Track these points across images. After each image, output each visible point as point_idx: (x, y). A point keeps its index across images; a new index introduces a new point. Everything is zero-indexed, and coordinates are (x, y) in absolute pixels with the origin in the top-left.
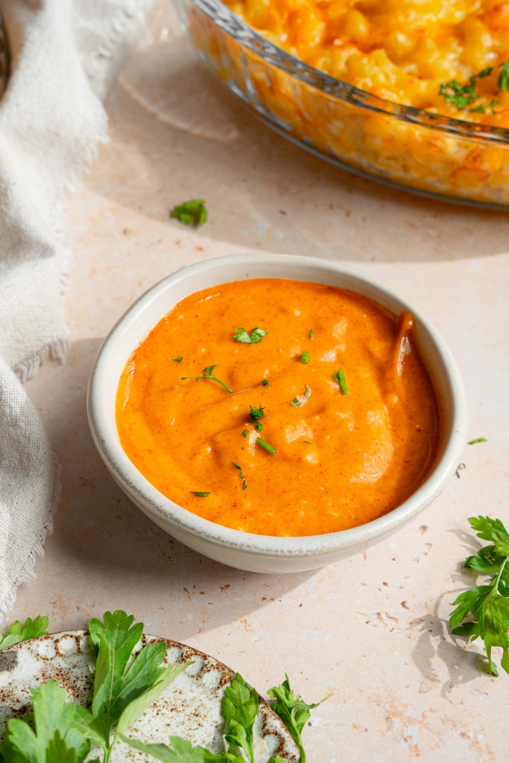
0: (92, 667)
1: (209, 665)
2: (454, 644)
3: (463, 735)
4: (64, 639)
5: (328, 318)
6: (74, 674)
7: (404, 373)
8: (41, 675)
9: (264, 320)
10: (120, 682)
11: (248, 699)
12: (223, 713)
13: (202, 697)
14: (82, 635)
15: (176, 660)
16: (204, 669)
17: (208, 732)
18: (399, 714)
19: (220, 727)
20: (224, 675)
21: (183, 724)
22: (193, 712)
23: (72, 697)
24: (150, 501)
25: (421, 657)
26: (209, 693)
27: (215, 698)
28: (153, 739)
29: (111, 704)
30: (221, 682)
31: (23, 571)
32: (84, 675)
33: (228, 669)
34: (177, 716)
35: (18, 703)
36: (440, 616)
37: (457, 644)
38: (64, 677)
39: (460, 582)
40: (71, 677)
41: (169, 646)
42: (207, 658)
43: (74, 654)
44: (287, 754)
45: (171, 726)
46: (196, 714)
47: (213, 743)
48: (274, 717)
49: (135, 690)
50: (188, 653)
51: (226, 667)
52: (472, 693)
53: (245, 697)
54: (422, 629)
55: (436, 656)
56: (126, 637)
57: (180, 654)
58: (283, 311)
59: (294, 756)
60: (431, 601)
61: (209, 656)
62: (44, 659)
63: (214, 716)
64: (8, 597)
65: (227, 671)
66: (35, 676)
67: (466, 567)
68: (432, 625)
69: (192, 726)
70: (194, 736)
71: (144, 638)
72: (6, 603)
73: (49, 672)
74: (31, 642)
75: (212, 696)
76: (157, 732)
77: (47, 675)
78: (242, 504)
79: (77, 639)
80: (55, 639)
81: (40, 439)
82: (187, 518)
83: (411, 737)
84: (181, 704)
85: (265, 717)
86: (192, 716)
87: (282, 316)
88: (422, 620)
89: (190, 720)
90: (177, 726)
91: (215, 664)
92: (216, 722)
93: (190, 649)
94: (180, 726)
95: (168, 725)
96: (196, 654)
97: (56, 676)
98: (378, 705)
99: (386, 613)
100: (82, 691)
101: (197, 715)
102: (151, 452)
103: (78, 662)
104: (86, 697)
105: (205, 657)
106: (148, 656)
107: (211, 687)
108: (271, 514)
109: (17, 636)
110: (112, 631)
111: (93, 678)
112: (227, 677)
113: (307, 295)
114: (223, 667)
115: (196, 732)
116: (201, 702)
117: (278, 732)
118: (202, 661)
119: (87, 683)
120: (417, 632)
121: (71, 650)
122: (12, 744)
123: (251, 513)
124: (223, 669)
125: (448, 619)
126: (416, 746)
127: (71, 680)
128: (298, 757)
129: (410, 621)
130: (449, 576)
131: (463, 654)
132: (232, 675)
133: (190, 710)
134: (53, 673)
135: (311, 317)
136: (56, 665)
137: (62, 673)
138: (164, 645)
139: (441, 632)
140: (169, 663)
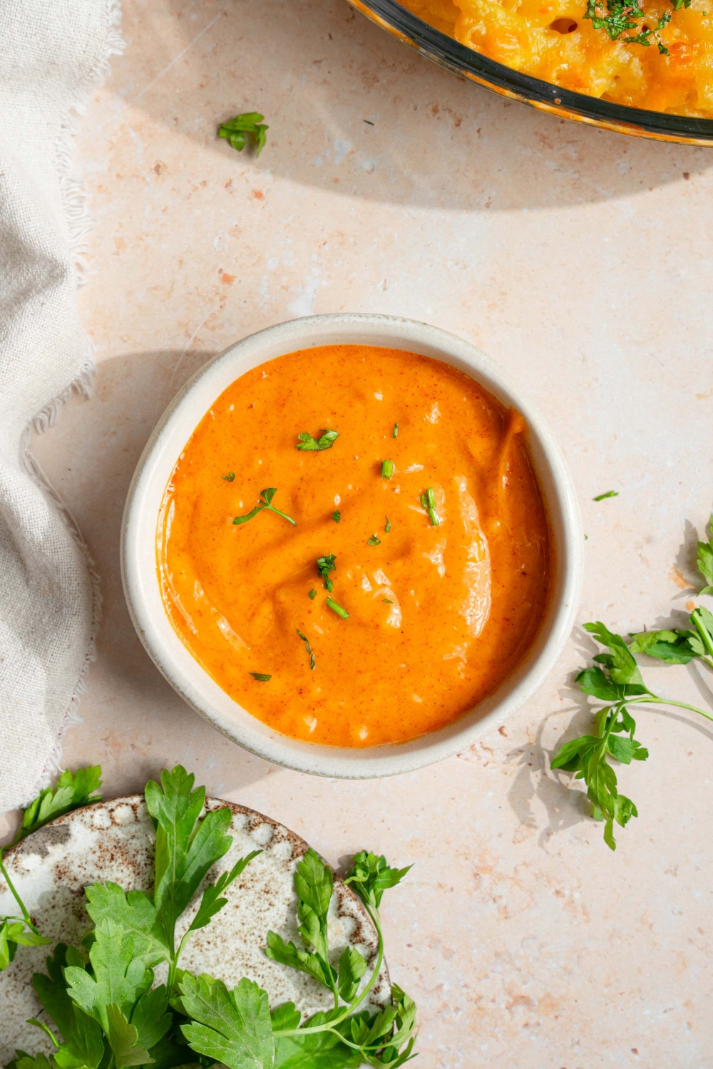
0: (152, 836)
1: (279, 836)
2: (556, 781)
3: (557, 893)
4: (119, 808)
5: (416, 406)
6: (133, 846)
7: (510, 487)
8: (97, 847)
9: (335, 413)
10: (183, 859)
11: (322, 878)
12: (296, 888)
13: (273, 869)
14: (139, 803)
15: (242, 826)
16: (273, 839)
17: (280, 913)
18: (489, 869)
19: (292, 906)
20: (296, 847)
21: (253, 905)
22: (264, 888)
23: (133, 875)
24: (201, 711)
25: (518, 799)
26: (280, 865)
27: (287, 872)
28: (221, 924)
29: (175, 889)
30: (292, 855)
31: (67, 718)
32: (144, 847)
33: (301, 839)
34: (246, 895)
35: (76, 882)
36: (544, 744)
37: (559, 780)
38: (123, 850)
39: (569, 699)
40: (130, 850)
41: (235, 813)
42: (277, 827)
43: (131, 823)
44: (364, 940)
45: (240, 908)
46: (267, 891)
47: (285, 925)
48: (350, 898)
49: (200, 867)
50: (256, 821)
51: (297, 837)
52: (571, 842)
53: (319, 875)
54: (521, 763)
55: (535, 797)
56: (187, 805)
57: (248, 821)
58: (359, 396)
59: (371, 943)
60: (533, 725)
61: (280, 824)
62: (99, 829)
63: (286, 892)
64: (53, 752)
65: (298, 843)
66: (91, 849)
67: (578, 677)
68: (533, 756)
69: (262, 906)
70: (265, 918)
71: (207, 803)
72: (51, 760)
73: (106, 844)
74: (84, 813)
75: (284, 869)
76: (225, 916)
77: (104, 847)
78: (309, 692)
79: (134, 808)
80: (110, 808)
81: (70, 568)
82: (244, 737)
83: (500, 897)
84: (250, 878)
85: (341, 897)
86: (263, 893)
87: (358, 406)
88: (521, 751)
89: (260, 898)
90: (247, 908)
91: (285, 834)
92: (289, 900)
93: (259, 817)
94: (249, 908)
95: (237, 907)
96: (265, 822)
97: (114, 849)
98: (467, 858)
99: (481, 743)
100: (143, 868)
101: (268, 893)
103: (136, 832)
104: (147, 875)
105: (274, 826)
106: (212, 826)
107: (282, 859)
108: (342, 703)
109: (68, 788)
110: (171, 798)
111: (154, 850)
112: (299, 850)
114: (295, 837)
115: (266, 913)
116: (271, 876)
117: (355, 915)
118: (272, 830)
119: (148, 857)
120: (515, 766)
121: (128, 818)
122: (70, 999)
123: (319, 703)
124: (295, 840)
125: (551, 748)
126: (505, 907)
127: (130, 853)
128: (375, 944)
129: (508, 752)
130: (556, 692)
131: (564, 791)
132: (305, 847)
133: (260, 886)
134: (110, 845)
135: (395, 404)
136: (113, 836)
137: (120, 845)
138: (229, 811)
139: (542, 766)
140: (236, 831)
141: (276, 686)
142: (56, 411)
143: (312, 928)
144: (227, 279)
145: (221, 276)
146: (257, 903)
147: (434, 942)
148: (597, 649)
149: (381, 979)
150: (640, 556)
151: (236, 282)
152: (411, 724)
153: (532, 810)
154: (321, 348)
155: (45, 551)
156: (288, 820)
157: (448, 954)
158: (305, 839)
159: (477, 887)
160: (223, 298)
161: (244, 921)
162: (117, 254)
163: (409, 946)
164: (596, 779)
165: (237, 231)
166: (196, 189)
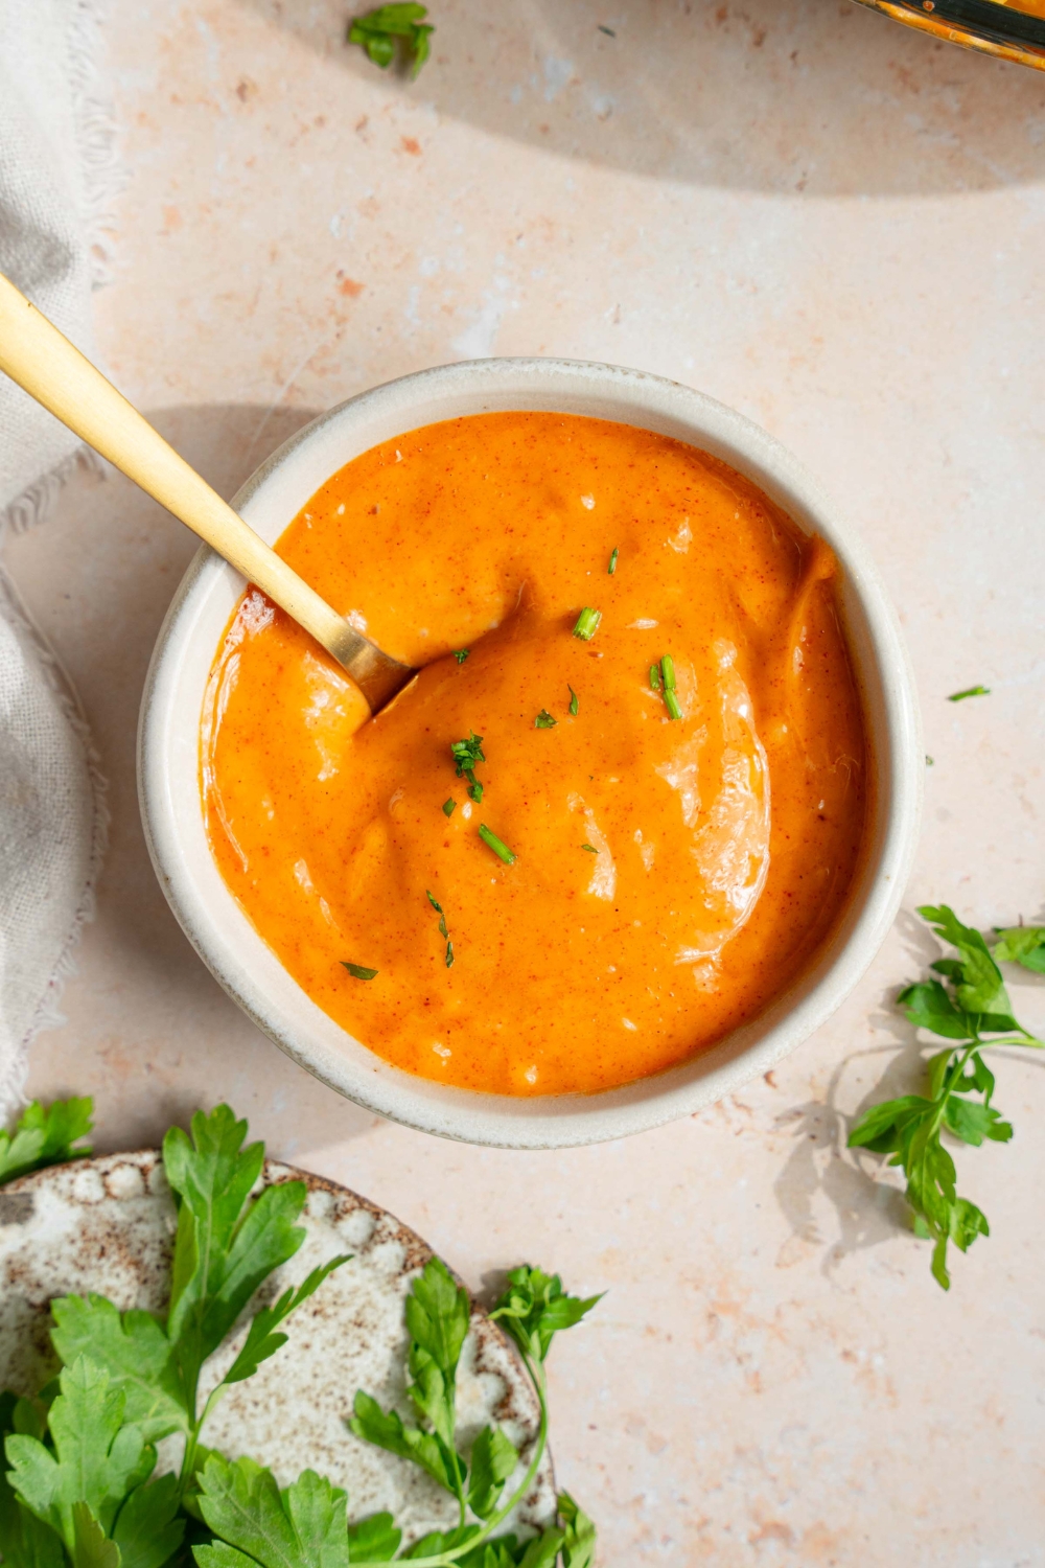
0: (172, 1220)
2: (855, 1167)
3: (846, 1355)
4: (118, 1170)
5: (653, 521)
6: (139, 1236)
7: (807, 669)
8: (79, 1233)
10: (221, 1261)
11: (453, 1307)
12: (408, 1321)
13: (371, 1286)
14: (152, 1163)
15: (324, 1213)
16: (374, 1237)
17: (378, 1360)
18: (733, 1308)
19: (400, 1350)
20: (410, 1253)
21: (334, 1345)
22: (353, 1317)
23: (135, 1283)
25: (791, 1192)
26: (383, 1281)
27: (394, 1293)
28: (278, 1374)
29: (204, 1311)
30: (405, 1266)
31: (40, 1014)
32: (157, 1237)
33: (420, 1240)
34: (324, 1327)
35: (38, 1290)
36: (839, 1105)
37: (860, 1167)
38: (121, 1241)
39: (885, 1032)
40: (133, 1241)
41: (312, 1189)
42: (382, 1216)
43: (137, 1196)
44: (516, 1415)
45: (312, 1349)
46: (358, 1322)
47: (386, 1382)
48: (496, 1343)
49: (248, 1277)
50: (347, 1205)
51: (415, 1235)
52: (874, 1271)
53: (448, 1301)
54: (797, 1133)
55: (819, 1192)
56: (232, 1172)
57: (333, 1204)
58: (556, 501)
59: (528, 1421)
60: (822, 1071)
61: (386, 1213)
62: (83, 1203)
63: (390, 1326)
64: (13, 1070)
65: (416, 1245)
66: (68, 1235)
67: (903, 996)
68: (819, 1122)
69: (349, 1348)
70: (352, 1369)
71: (266, 1171)
72: (9, 1083)
73: (94, 1229)
74: (58, 1175)
75: (388, 1288)
76: (285, 1361)
77: (90, 1234)
78: (443, 1001)
79: (144, 1171)
80: (103, 1169)
81: (56, 763)
83: (749, 1355)
84: (331, 1300)
85: (481, 1341)
86: (351, 1326)
87: (552, 518)
88: (799, 1114)
89: (347, 1334)
90: (323, 1349)
92: (394, 1340)
93: (352, 1198)
94: (328, 1349)
95: (305, 1348)
96: (361, 1207)
97: (106, 1238)
98: (697, 1288)
99: (733, 1096)
100: (152, 1272)
101: (359, 1325)
102: (267, 854)
103: (145, 1211)
104: (160, 1285)
105: (377, 1215)
107: (387, 1270)
108: (500, 1027)
109: (36, 1131)
110: (207, 1159)
111: (174, 1244)
112: (417, 1258)
113: (613, 453)
114: (410, 1236)
115: (356, 1361)
116: (368, 1298)
117: (503, 1372)
118: (373, 1221)
119: (162, 1255)
120: (790, 1138)
121: (132, 1187)
122: (13, 1490)
124: (410, 1241)
125: (851, 1111)
126: (757, 1373)
127: (133, 1247)
128: (534, 1423)
129: (776, 1114)
130: (865, 1018)
131: (868, 1186)
132: (426, 1253)
133: (347, 1314)
134: (101, 1231)
135: (616, 517)
136: (106, 1216)
137: (117, 1231)
138: (302, 1186)
139: (834, 1141)
140: (314, 1219)
141: (384, 987)
142: (48, 498)
143: (430, 1390)
144: (350, 289)
145: (341, 283)
146: (341, 1342)
147: (634, 1424)
148: (939, 949)
149: (540, 1481)
150: (1021, 798)
151: (364, 295)
152: (614, 1065)
153: (813, 1212)
154: (498, 415)
155: (15, 733)
156: (402, 1207)
157: (657, 1445)
158: (427, 1239)
159: (712, 1337)
160: (342, 320)
161: (318, 1371)
162: (165, 233)
163: (592, 1427)
164: (921, 1170)
165: (371, 207)
166: (305, 130)
